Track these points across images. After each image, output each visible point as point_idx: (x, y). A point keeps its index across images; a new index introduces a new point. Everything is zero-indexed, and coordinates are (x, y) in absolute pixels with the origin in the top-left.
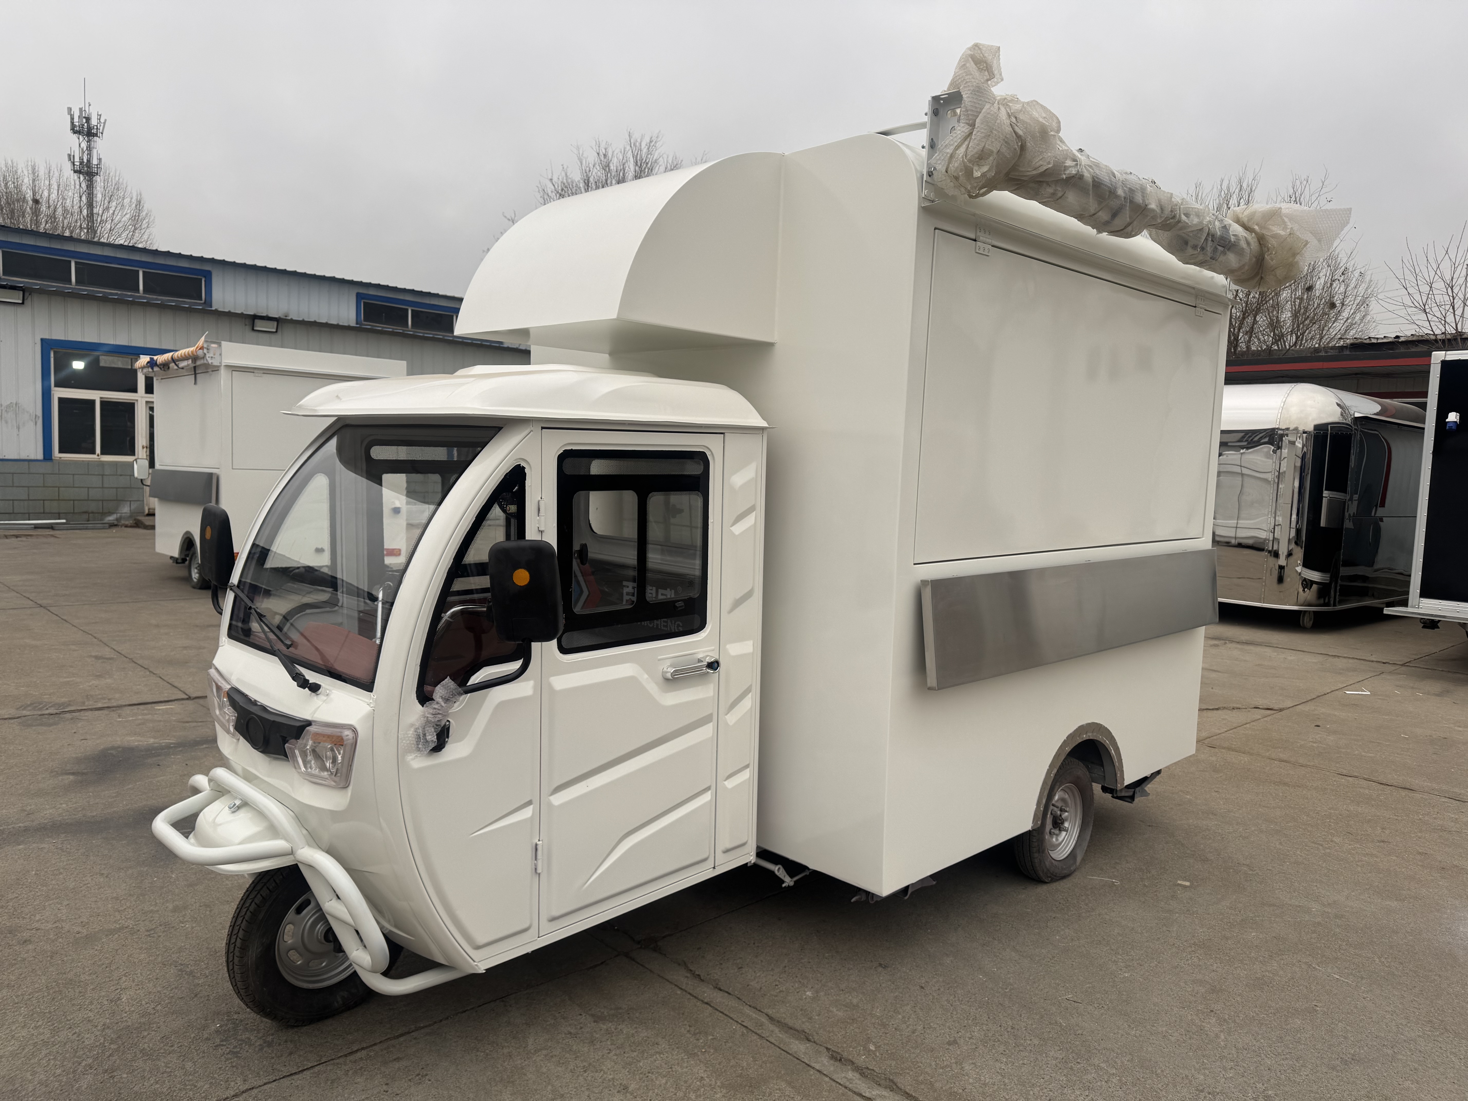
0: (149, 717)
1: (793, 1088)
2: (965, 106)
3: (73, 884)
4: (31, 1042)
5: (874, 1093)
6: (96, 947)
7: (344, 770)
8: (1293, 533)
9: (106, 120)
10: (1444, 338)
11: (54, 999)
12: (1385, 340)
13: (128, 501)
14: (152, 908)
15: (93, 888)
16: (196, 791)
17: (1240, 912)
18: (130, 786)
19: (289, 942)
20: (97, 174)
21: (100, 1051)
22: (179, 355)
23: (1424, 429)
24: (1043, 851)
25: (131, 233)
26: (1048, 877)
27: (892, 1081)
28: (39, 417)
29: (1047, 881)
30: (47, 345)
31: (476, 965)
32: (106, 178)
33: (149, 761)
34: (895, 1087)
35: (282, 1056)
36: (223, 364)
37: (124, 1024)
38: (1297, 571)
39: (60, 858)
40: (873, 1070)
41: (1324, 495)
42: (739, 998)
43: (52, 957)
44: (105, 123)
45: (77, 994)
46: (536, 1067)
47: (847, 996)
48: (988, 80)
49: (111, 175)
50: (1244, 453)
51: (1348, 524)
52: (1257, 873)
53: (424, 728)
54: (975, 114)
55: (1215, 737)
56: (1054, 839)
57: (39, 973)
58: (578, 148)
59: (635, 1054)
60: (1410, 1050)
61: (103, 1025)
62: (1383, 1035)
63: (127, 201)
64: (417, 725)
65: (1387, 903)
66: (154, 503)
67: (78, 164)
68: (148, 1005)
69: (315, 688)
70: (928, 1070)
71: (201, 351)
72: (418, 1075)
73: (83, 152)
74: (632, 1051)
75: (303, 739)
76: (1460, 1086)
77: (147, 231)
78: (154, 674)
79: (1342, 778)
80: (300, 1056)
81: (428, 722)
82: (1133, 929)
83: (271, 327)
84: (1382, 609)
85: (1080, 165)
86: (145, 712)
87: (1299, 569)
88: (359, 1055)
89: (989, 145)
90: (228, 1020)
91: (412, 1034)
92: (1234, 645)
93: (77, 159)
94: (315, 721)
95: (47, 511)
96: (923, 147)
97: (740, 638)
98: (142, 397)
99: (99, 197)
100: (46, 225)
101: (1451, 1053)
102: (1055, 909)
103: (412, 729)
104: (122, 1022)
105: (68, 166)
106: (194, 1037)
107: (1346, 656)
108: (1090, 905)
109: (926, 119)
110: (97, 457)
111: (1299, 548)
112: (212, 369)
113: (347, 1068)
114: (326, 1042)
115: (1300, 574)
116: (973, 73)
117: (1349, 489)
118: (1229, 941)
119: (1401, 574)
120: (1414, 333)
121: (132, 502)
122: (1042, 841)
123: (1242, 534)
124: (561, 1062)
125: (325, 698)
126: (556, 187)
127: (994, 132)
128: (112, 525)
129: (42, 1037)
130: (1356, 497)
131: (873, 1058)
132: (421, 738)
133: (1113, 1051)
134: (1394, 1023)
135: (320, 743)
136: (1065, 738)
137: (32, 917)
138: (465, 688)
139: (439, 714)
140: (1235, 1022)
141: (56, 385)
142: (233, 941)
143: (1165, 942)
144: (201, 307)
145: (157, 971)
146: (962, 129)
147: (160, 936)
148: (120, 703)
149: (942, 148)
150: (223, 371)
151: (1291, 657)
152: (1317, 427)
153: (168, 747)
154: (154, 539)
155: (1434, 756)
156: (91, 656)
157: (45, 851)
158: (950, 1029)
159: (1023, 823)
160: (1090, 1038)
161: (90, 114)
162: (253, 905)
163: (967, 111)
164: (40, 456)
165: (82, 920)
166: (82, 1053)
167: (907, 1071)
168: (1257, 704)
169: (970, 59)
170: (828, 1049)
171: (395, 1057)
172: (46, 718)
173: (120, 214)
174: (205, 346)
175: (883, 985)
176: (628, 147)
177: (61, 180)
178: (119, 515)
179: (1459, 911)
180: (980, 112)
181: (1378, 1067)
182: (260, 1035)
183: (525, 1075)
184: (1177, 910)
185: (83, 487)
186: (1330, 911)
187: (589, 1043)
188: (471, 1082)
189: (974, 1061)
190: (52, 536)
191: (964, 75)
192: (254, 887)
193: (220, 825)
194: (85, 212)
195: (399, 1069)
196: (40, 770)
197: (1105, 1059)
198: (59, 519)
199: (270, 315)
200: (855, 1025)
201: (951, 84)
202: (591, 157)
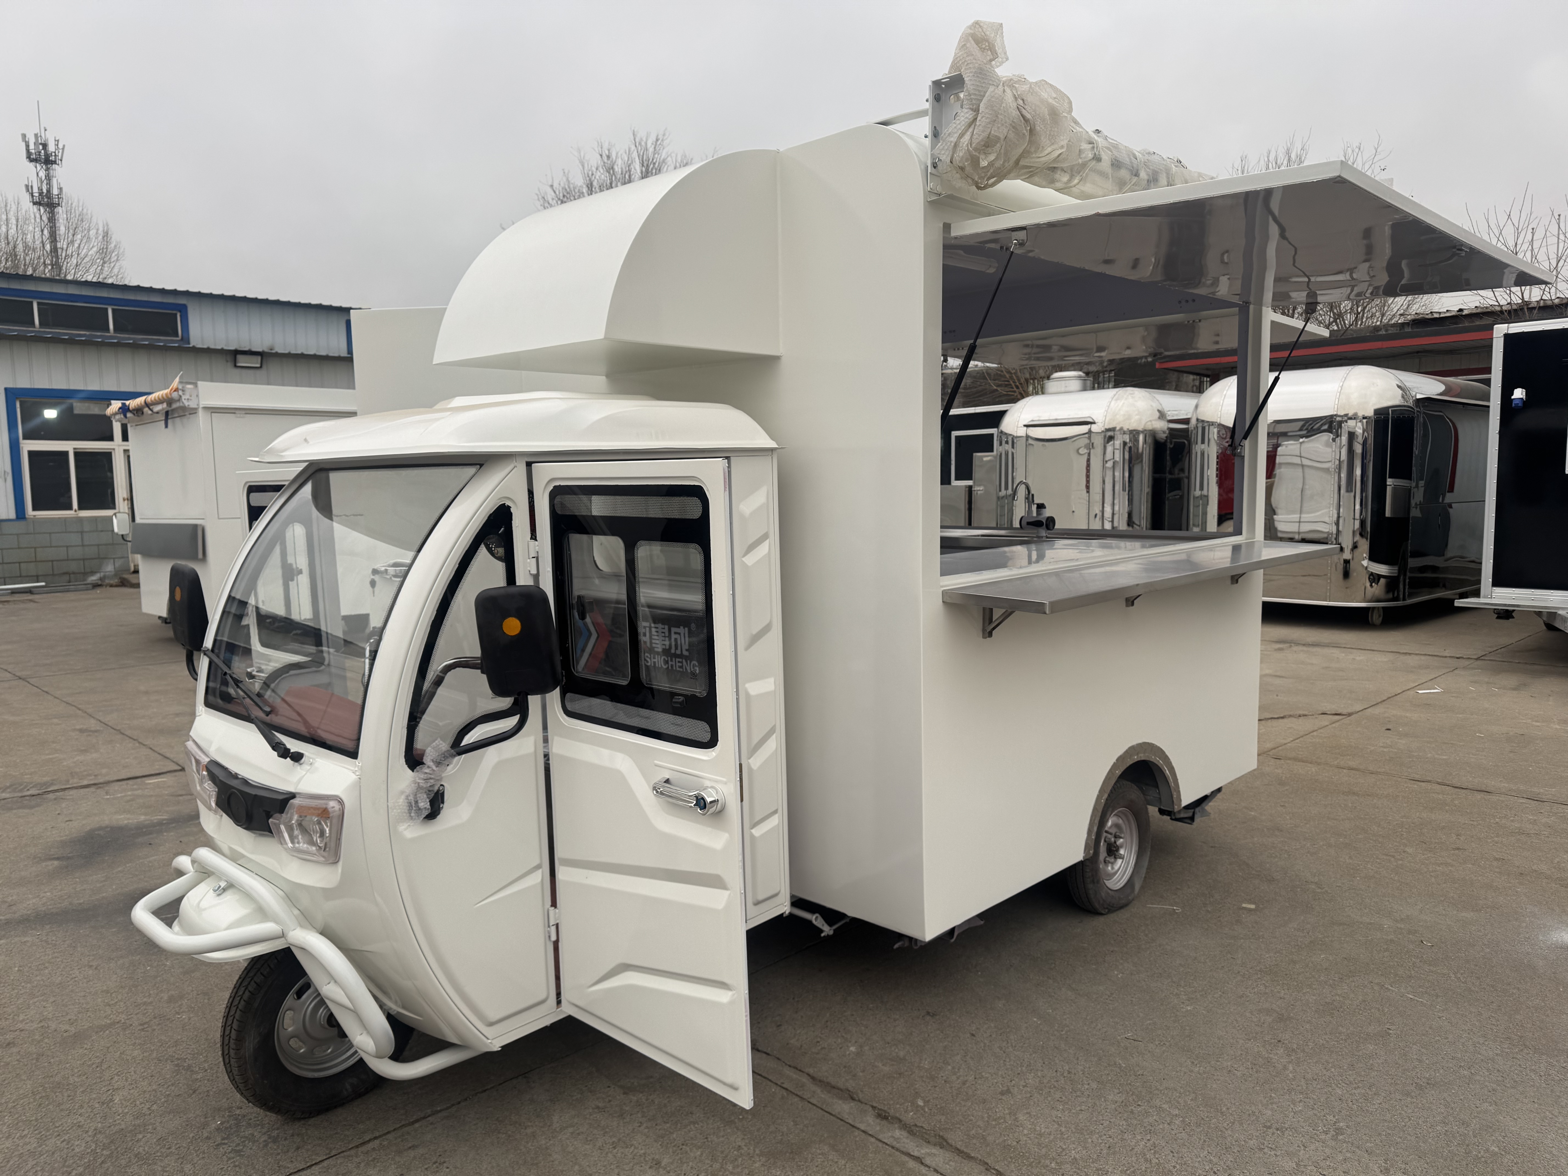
0: (139, 792)
1: (836, 1151)
2: (967, 90)
3: (60, 978)
4: (16, 1153)
5: (923, 1151)
6: (86, 1046)
7: (333, 845)
8: (1357, 524)
9: (64, 146)
10: (1510, 308)
11: (40, 1105)
12: (1448, 314)
13: (111, 558)
14: (145, 1000)
15: (81, 983)
16: (180, 873)
17: (1308, 933)
18: (119, 869)
19: (290, 1029)
20: (59, 204)
21: (92, 1159)
22: (153, 399)
23: (1488, 407)
24: (1098, 882)
25: (100, 268)
26: (1104, 908)
27: (942, 1137)
28: (8, 473)
29: (1103, 912)
30: (11, 394)
31: (491, 1043)
32: (69, 208)
33: (140, 840)
34: (945, 1144)
35: (288, 1151)
36: (201, 406)
37: (117, 1127)
38: (1363, 566)
39: (45, 951)
40: (922, 1127)
41: (1388, 483)
42: (778, 1059)
43: (37, 1060)
44: (63, 149)
45: (65, 1099)
46: (562, 1146)
47: (893, 1049)
48: (991, 60)
49: (74, 205)
50: (1303, 442)
51: (1415, 513)
52: (1327, 891)
53: (416, 795)
54: (979, 98)
55: (1280, 748)
56: (1110, 868)
57: (24, 1077)
58: (579, 151)
59: (668, 1125)
60: (1488, 1070)
61: (95, 1129)
62: (1459, 1056)
63: (92, 233)
64: (408, 791)
65: (1463, 914)
66: (138, 558)
67: (37, 195)
68: (143, 1105)
69: (297, 757)
70: (980, 1123)
71: (176, 393)
72: (435, 1163)
73: (42, 182)
74: (665, 1123)
75: (287, 813)
76: (1541, 1105)
77: (117, 264)
78: (144, 745)
79: (1414, 784)
80: (308, 1150)
81: (419, 788)
82: (1196, 958)
83: (255, 362)
84: (1453, 601)
85: (1097, 148)
86: (135, 787)
87: (1365, 563)
88: (370, 1145)
89: (995, 131)
90: (229, 1116)
91: (428, 1119)
92: (1301, 648)
93: (36, 190)
94: (299, 793)
95: (24, 574)
96: (926, 137)
97: (759, 676)
98: (119, 446)
99: (62, 230)
100: (6, 264)
101: (1531, 1070)
102: (1112, 942)
103: (403, 797)
104: (115, 1125)
105: (27, 197)
106: (193, 1137)
107: (1417, 652)
108: (1150, 935)
109: (927, 106)
110: (75, 512)
111: (1364, 540)
112: (187, 412)
113: (358, 1160)
114: (336, 1133)
115: (1366, 568)
116: (974, 53)
117: (1414, 475)
118: (1297, 966)
119: (1473, 562)
120: (1478, 304)
121: (116, 560)
122: (1096, 871)
123: (1305, 528)
124: (589, 1139)
125: (308, 767)
126: (557, 193)
127: (1000, 116)
128: (96, 586)
129: (28, 1147)
130: (1422, 483)
131: (922, 1114)
132: (412, 806)
133: (1176, 1090)
134: (1470, 1043)
135: (306, 816)
136: (1114, 760)
137: (16, 1017)
138: (458, 749)
139: (431, 778)
140: (1303, 1051)
141: (25, 438)
142: (227, 1033)
143: (1229, 970)
144: (176, 345)
145: (152, 1068)
146: (965, 115)
147: (154, 1030)
148: (107, 778)
149: (945, 137)
150: (201, 413)
151: (1360, 657)
152: (1377, 412)
153: (160, 823)
154: (140, 598)
155: (1511, 755)
156: (75, 730)
157: (28, 944)
158: (1003, 1078)
159: (1074, 854)
160: (1151, 1078)
161: (46, 140)
162: (247, 994)
163: (970, 95)
164: (12, 515)
165: (69, 1017)
166: (71, 1161)
167: (958, 1126)
168: (1325, 710)
169: (971, 39)
170: (873, 1107)
171: (410, 1145)
172: (27, 800)
173: (86, 247)
174: (180, 387)
175: (932, 1035)
176: (633, 147)
177: (19, 213)
178: (102, 574)
179: (1538, 919)
180: (984, 96)
181: (1455, 1090)
182: (264, 1130)
183: (550, 1155)
184: (1242, 936)
185: (60, 547)
186: (1402, 926)
187: (619, 1116)
188: (493, 1167)
189: (1029, 1111)
190: (31, 601)
191: (965, 56)
192: (247, 974)
193: (205, 909)
194: (48, 247)
195: (415, 1158)
196: (22, 856)
197: (1168, 1099)
198: (38, 582)
199: (254, 349)
200: (902, 1080)
201: (952, 67)
202: (594, 160)
